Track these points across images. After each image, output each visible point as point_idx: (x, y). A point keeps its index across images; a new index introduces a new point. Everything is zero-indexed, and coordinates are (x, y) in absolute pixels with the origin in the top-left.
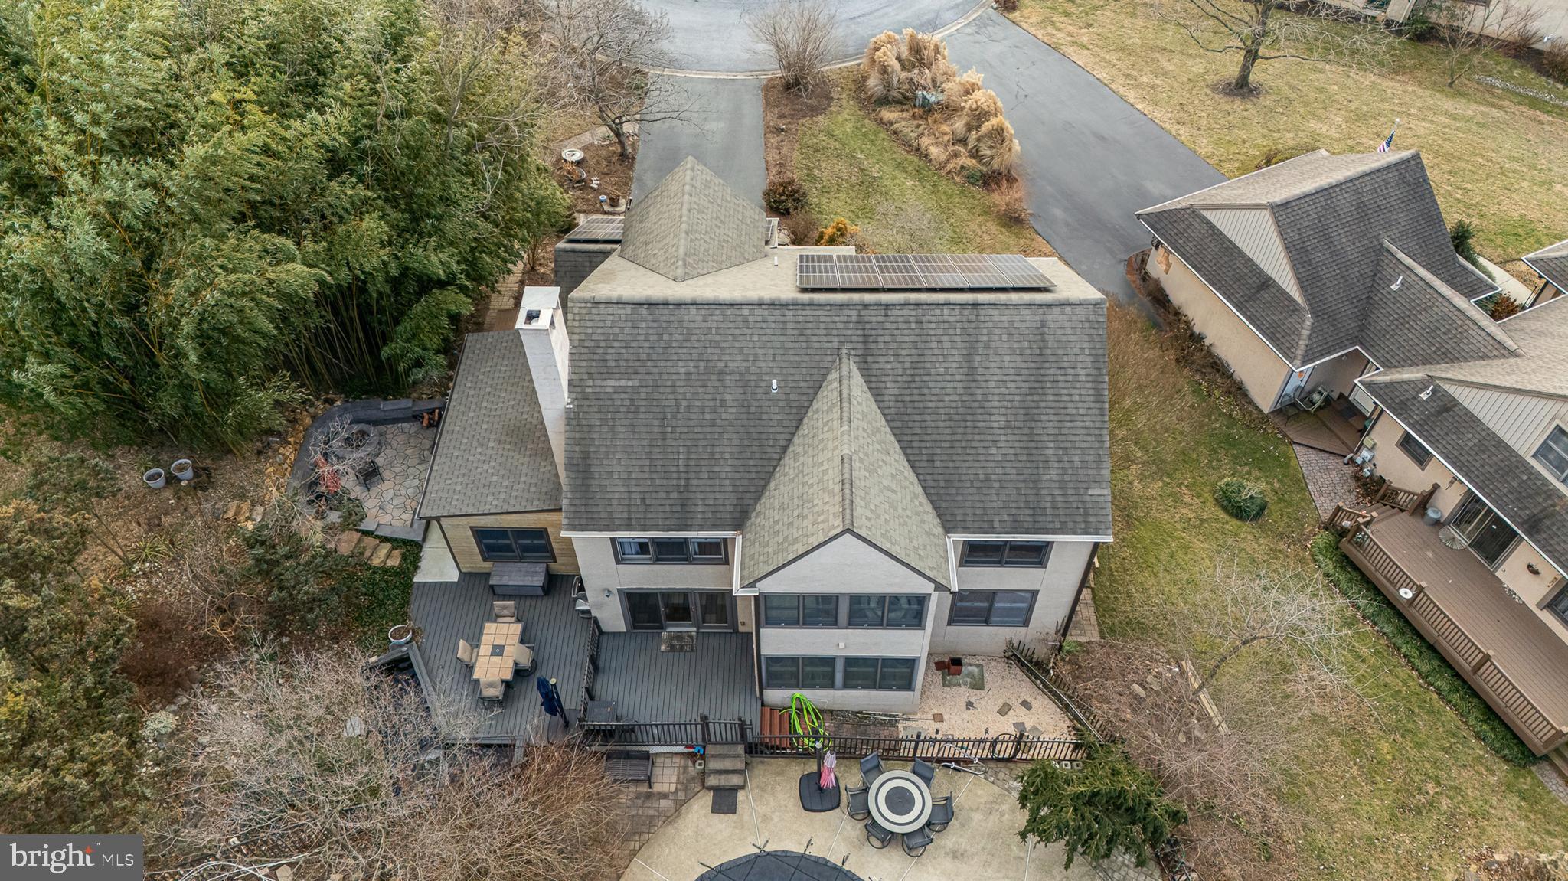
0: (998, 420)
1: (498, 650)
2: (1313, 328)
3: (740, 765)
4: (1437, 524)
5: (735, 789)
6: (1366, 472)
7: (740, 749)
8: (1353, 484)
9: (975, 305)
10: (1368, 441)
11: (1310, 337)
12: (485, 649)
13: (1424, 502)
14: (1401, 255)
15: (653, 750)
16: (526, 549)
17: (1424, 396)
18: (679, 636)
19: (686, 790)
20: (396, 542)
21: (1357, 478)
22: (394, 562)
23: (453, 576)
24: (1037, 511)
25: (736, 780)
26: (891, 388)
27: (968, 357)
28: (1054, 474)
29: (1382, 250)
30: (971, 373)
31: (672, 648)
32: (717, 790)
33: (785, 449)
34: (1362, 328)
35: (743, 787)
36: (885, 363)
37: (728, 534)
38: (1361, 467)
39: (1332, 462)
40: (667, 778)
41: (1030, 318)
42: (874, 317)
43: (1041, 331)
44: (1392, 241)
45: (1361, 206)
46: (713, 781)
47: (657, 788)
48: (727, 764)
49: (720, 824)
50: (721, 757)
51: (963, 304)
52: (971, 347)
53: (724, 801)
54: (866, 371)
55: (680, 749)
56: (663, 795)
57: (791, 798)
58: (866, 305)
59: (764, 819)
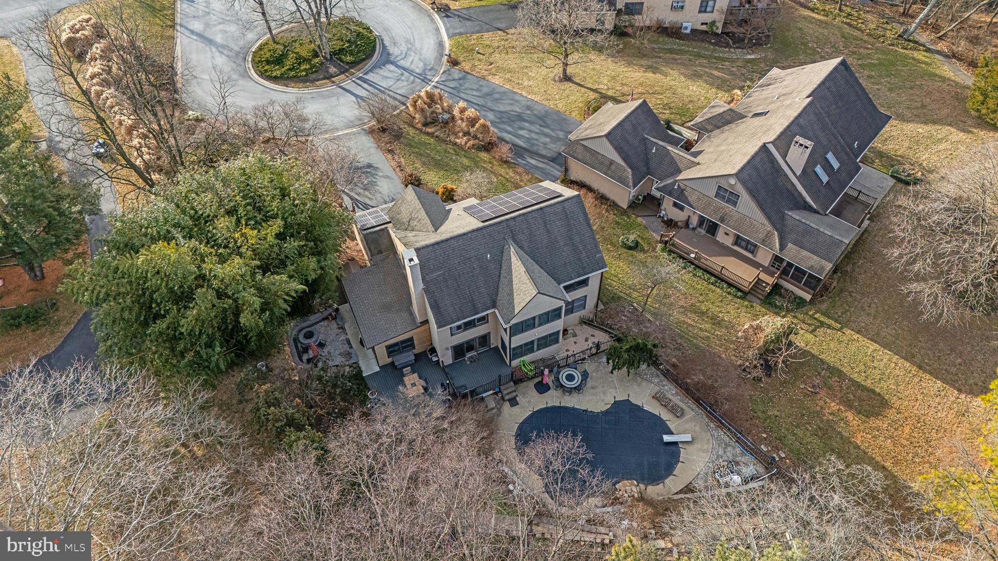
0: (562, 243)
1: (414, 385)
2: (633, 175)
3: (514, 389)
4: (694, 229)
5: (514, 398)
6: (666, 219)
7: (512, 383)
8: (662, 224)
9: (541, 208)
10: (662, 207)
11: (633, 178)
12: (408, 386)
13: (687, 224)
14: (652, 139)
15: (484, 395)
16: (404, 348)
17: (676, 187)
18: (471, 357)
19: (499, 404)
21: (663, 222)
22: (353, 372)
23: (378, 369)
25: (514, 394)
27: (545, 226)
28: (584, 254)
29: (645, 139)
31: (471, 362)
32: (509, 400)
33: (499, 276)
34: (648, 169)
35: (517, 396)
36: (520, 237)
37: (492, 311)
38: (663, 217)
39: (653, 218)
40: (492, 404)
41: (560, 207)
42: (512, 223)
43: (564, 210)
44: (647, 135)
45: (633, 126)
46: (507, 397)
48: (510, 390)
49: (516, 409)
50: (506, 389)
51: (537, 210)
52: (545, 223)
53: (514, 402)
54: (515, 241)
55: (491, 392)
56: (493, 409)
57: (534, 392)
58: (507, 220)
59: (529, 403)
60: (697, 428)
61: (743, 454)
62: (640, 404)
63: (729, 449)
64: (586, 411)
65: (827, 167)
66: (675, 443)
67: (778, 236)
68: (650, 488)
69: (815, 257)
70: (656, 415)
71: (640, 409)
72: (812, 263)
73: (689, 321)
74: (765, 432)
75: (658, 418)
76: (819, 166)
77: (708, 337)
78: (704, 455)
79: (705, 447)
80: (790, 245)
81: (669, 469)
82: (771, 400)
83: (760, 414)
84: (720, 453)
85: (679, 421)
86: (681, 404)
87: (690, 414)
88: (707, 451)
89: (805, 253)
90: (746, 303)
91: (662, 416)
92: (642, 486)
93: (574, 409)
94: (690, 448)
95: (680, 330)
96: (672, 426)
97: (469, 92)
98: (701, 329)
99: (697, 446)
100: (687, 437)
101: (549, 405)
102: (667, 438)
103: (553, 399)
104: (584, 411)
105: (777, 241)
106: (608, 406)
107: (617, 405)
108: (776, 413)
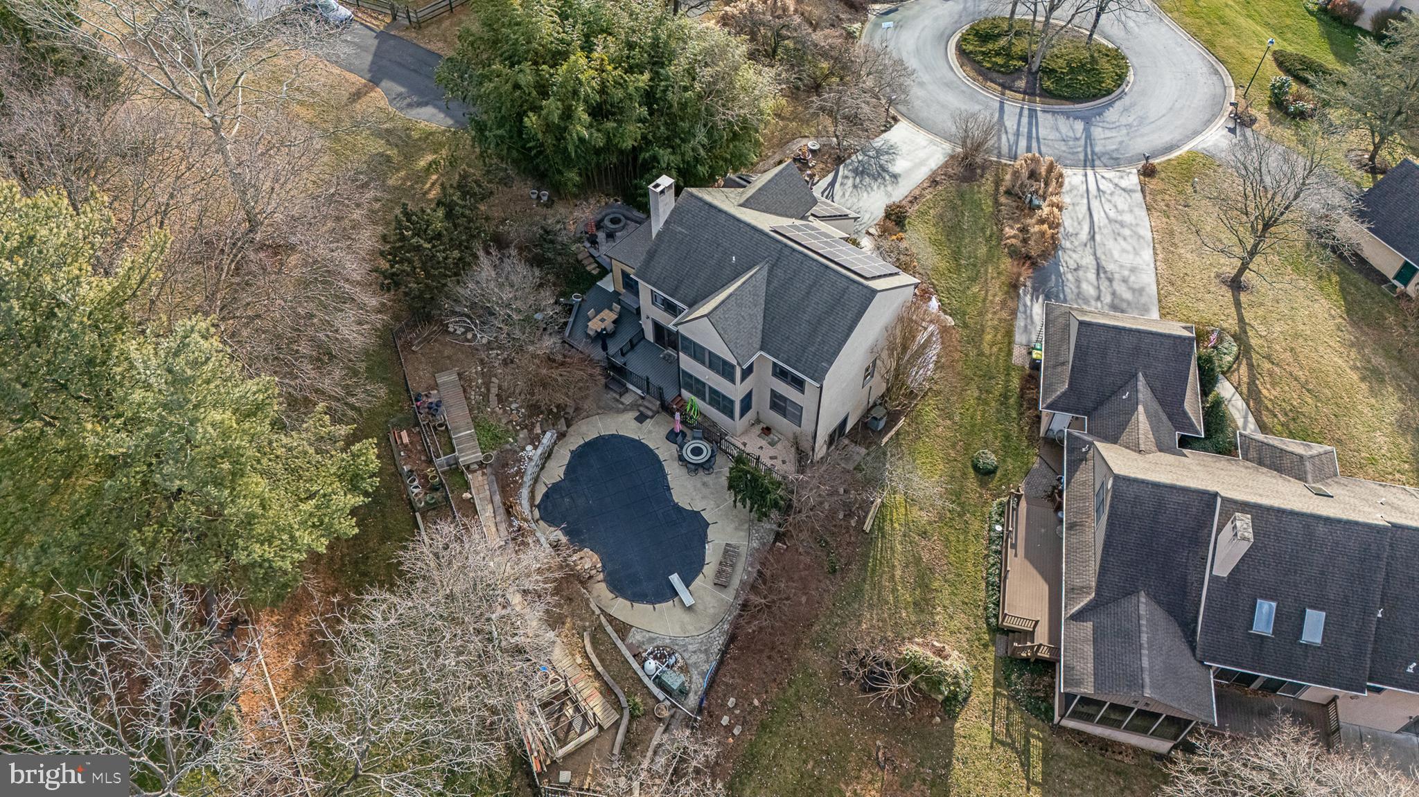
0: (806, 317)
1: (603, 320)
2: (1064, 394)
3: (654, 408)
5: (647, 417)
7: (658, 403)
8: (1050, 489)
9: (827, 267)
11: (1059, 397)
12: (599, 317)
14: (1142, 384)
15: (631, 387)
16: (635, 288)
17: (1086, 450)
18: (670, 356)
19: (631, 406)
20: (600, 266)
21: (1055, 487)
22: (595, 272)
23: (611, 289)
24: (799, 360)
25: (650, 413)
26: (775, 283)
27: (811, 287)
28: (813, 349)
29: (1135, 376)
30: (808, 293)
31: (664, 358)
32: (641, 413)
34: (1095, 409)
35: (651, 418)
36: (779, 272)
37: (685, 307)
38: (1061, 484)
40: (627, 399)
41: (845, 283)
42: (787, 252)
43: (845, 290)
44: (1145, 376)
45: (1137, 348)
46: (642, 409)
47: (622, 400)
48: (650, 406)
49: (635, 424)
50: (650, 401)
51: (822, 264)
52: (815, 283)
53: (641, 418)
54: (770, 271)
55: (639, 392)
56: (623, 404)
57: (664, 431)
58: (786, 245)
59: (650, 432)
60: (712, 611)
61: (703, 674)
62: (710, 537)
63: (703, 656)
64: (669, 489)
65: (1290, 622)
66: (677, 594)
67: (1091, 601)
68: (603, 585)
69: (1091, 666)
70: (704, 560)
71: (703, 539)
72: (1079, 666)
73: (898, 573)
74: (763, 703)
75: (701, 563)
76: (1274, 604)
77: (887, 603)
78: (678, 630)
79: (690, 627)
80: (1089, 625)
81: (636, 596)
82: (826, 703)
83: (791, 691)
84: (690, 646)
85: (710, 587)
86: (736, 582)
87: (728, 596)
88: (684, 629)
89: (1089, 650)
90: (987, 637)
91: (706, 567)
92: (601, 576)
93: (665, 476)
94: (678, 611)
95: (875, 565)
96: (698, 581)
97: (1107, 206)
98: (894, 590)
99: (686, 617)
100: (688, 600)
101: (656, 451)
102: (675, 579)
103: (665, 452)
104: (668, 486)
105: (1082, 604)
106: (689, 508)
107: (697, 514)
108: (808, 715)
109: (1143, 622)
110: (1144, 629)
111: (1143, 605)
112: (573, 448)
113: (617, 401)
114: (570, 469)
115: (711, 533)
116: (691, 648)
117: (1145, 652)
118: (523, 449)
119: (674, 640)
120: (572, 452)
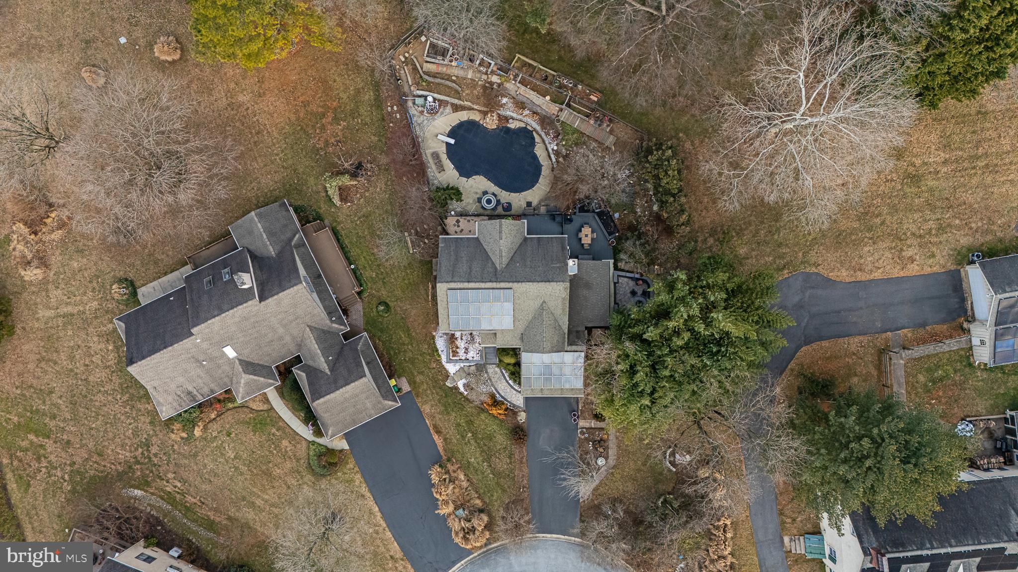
1: (586, 236)
12: (590, 237)
17: (334, 319)
19: (538, 207)
24: (456, 242)
25: (527, 209)
26: (490, 264)
29: (331, 370)
30: (470, 268)
32: (531, 207)
33: (515, 253)
34: (342, 348)
35: (526, 207)
36: (491, 270)
37: (528, 236)
40: (543, 210)
44: (327, 374)
47: (545, 207)
49: (529, 199)
50: (530, 212)
53: (529, 204)
54: (496, 268)
55: (540, 214)
56: (543, 206)
57: (515, 206)
59: (520, 201)
60: (430, 141)
61: (414, 115)
62: (455, 171)
63: (419, 122)
64: (489, 180)
66: (449, 136)
67: (293, 242)
68: (477, 120)
70: (449, 159)
71: (457, 167)
72: (284, 213)
74: (389, 127)
75: (449, 157)
78: (436, 125)
79: (432, 129)
81: (461, 125)
82: (370, 147)
83: (384, 140)
85: (438, 150)
86: (431, 160)
87: (429, 152)
88: (434, 126)
91: (446, 158)
92: (481, 122)
93: (496, 184)
94: (442, 131)
96: (444, 148)
99: (437, 131)
100: (440, 137)
101: (509, 194)
102: (452, 141)
103: (505, 196)
105: (296, 239)
106: (474, 177)
107: (468, 176)
108: (373, 137)
109: (268, 243)
110: (267, 240)
111: (272, 251)
112: (543, 168)
113: (547, 205)
114: (535, 157)
115: (456, 173)
116: (426, 122)
117: (262, 230)
118: (557, 145)
119: (434, 119)
120: (542, 166)
